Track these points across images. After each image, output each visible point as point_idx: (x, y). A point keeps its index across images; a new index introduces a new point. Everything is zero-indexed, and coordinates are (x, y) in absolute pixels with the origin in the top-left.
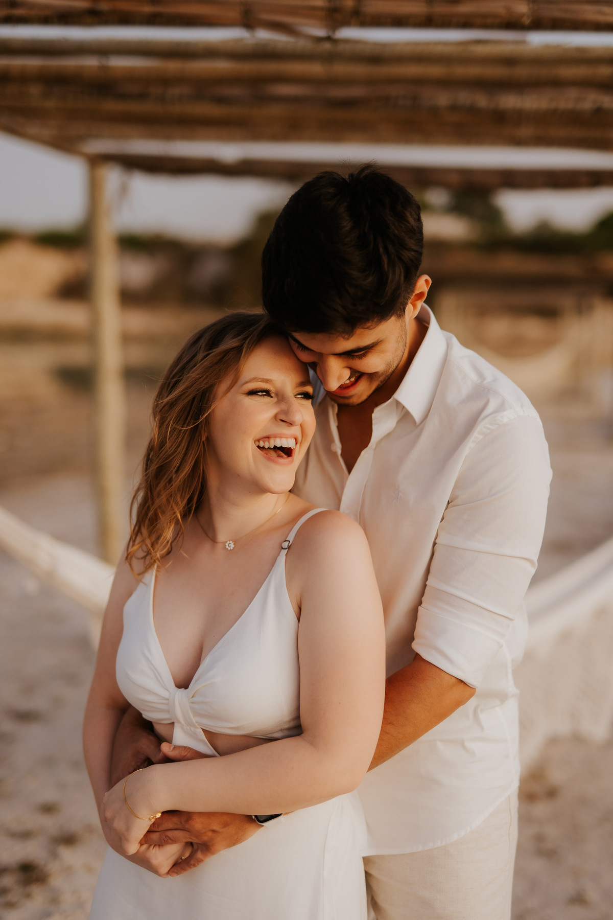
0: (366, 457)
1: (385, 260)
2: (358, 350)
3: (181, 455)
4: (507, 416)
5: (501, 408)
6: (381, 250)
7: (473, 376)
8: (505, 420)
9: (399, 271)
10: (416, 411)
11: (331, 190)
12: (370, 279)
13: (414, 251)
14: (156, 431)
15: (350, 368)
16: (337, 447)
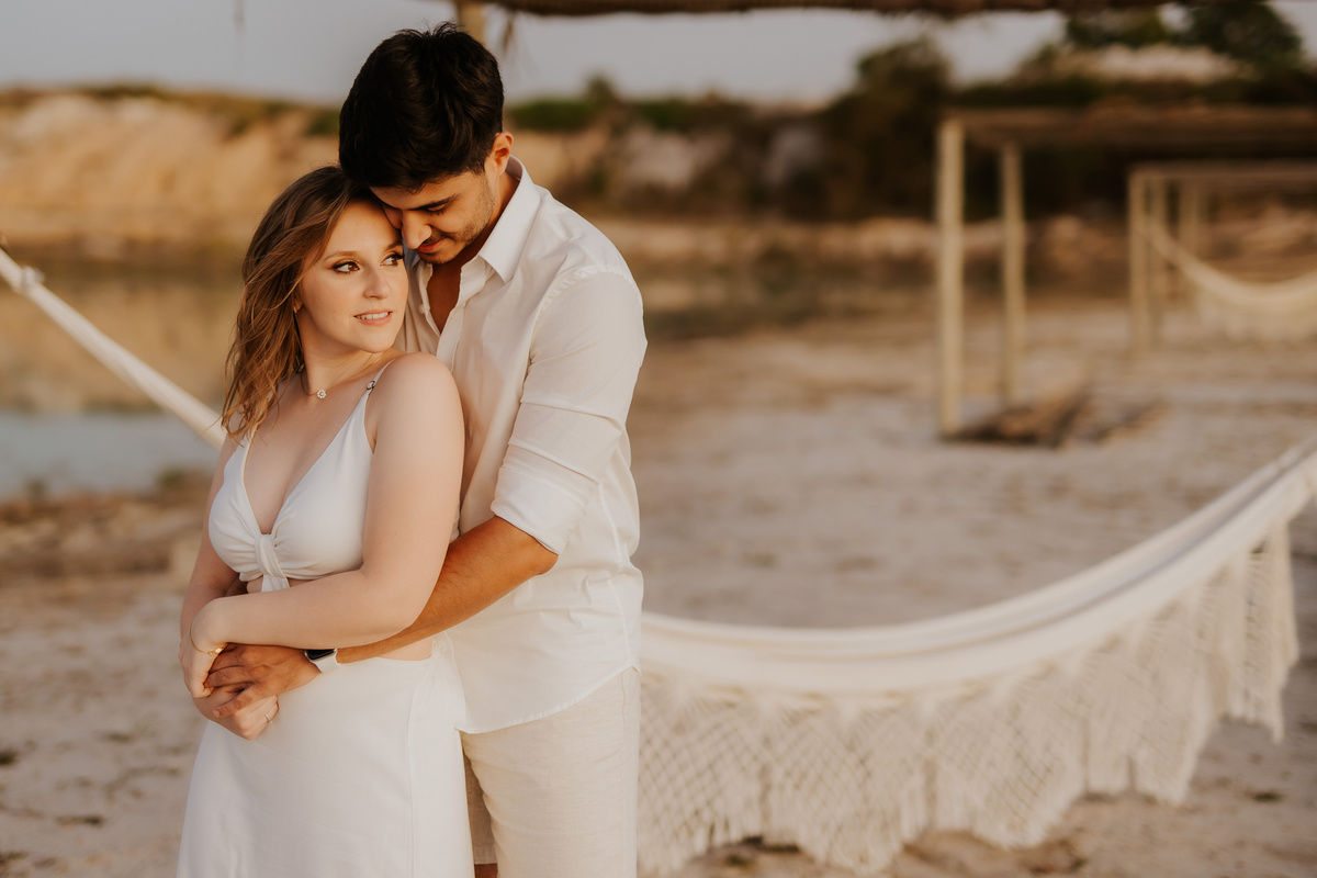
0: (455, 317)
1: (452, 116)
2: (434, 205)
3: (271, 329)
4: (586, 272)
5: (583, 261)
6: (447, 106)
7: (561, 234)
8: (584, 276)
9: (468, 127)
10: (501, 268)
11: (403, 48)
12: (434, 134)
13: (483, 107)
14: (244, 303)
15: (432, 227)
16: (426, 308)
